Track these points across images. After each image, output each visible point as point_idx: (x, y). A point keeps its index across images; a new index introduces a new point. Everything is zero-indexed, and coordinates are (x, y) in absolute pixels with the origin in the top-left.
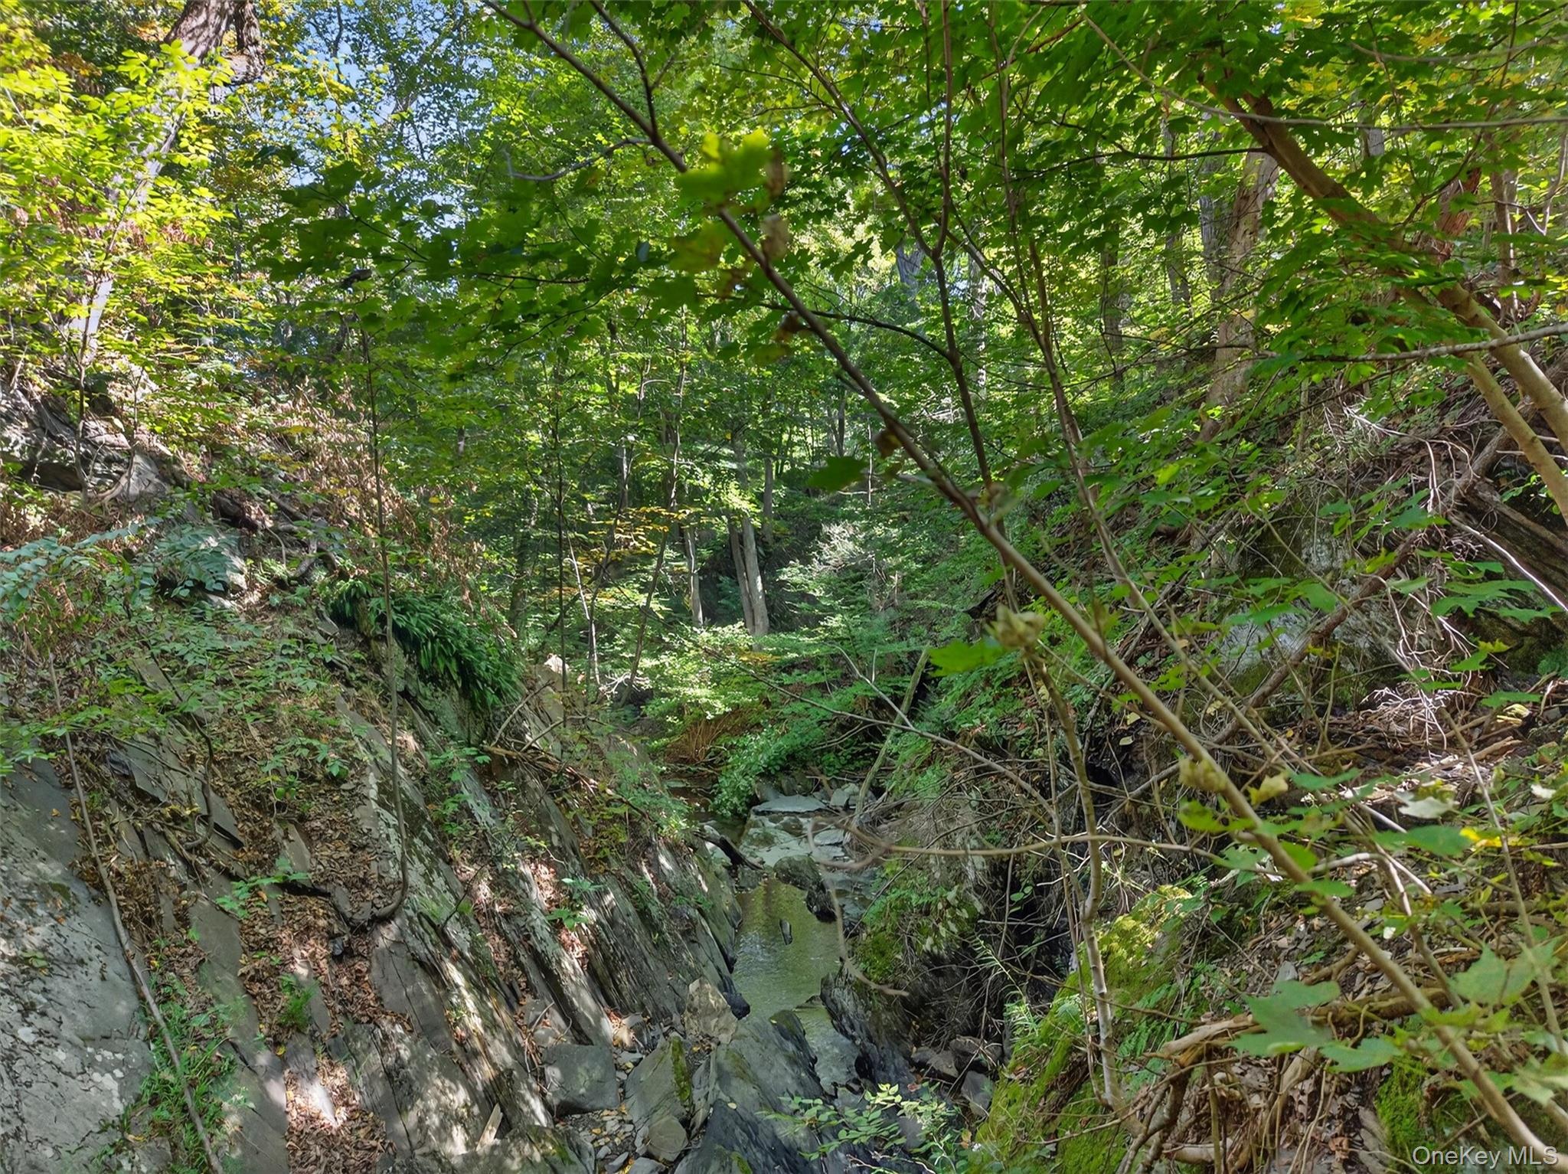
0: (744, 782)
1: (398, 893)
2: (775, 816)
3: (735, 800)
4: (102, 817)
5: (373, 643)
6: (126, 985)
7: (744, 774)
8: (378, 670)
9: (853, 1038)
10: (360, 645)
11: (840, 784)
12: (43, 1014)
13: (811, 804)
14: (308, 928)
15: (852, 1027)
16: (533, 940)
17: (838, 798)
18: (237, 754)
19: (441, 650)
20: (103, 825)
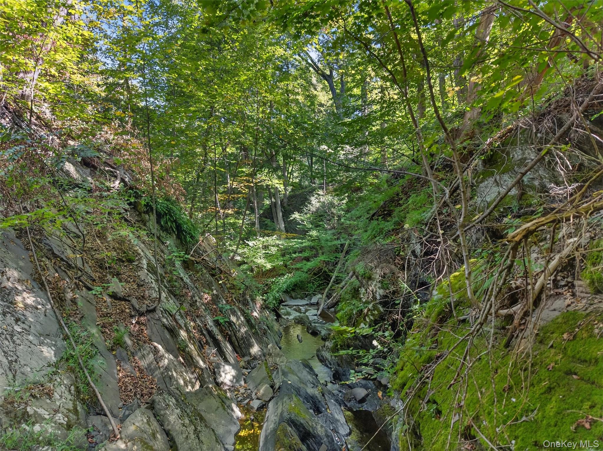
0: (278, 295)
1: (156, 302)
2: (290, 307)
3: (274, 302)
4: (41, 261)
5: (143, 215)
6: (54, 319)
7: (278, 292)
8: (145, 225)
9: (331, 368)
10: (138, 215)
11: (315, 295)
12: (24, 323)
13: (304, 302)
14: (122, 311)
15: (331, 364)
16: (208, 326)
17: (314, 300)
18: (92, 248)
19: (169, 219)
20: (42, 263)
